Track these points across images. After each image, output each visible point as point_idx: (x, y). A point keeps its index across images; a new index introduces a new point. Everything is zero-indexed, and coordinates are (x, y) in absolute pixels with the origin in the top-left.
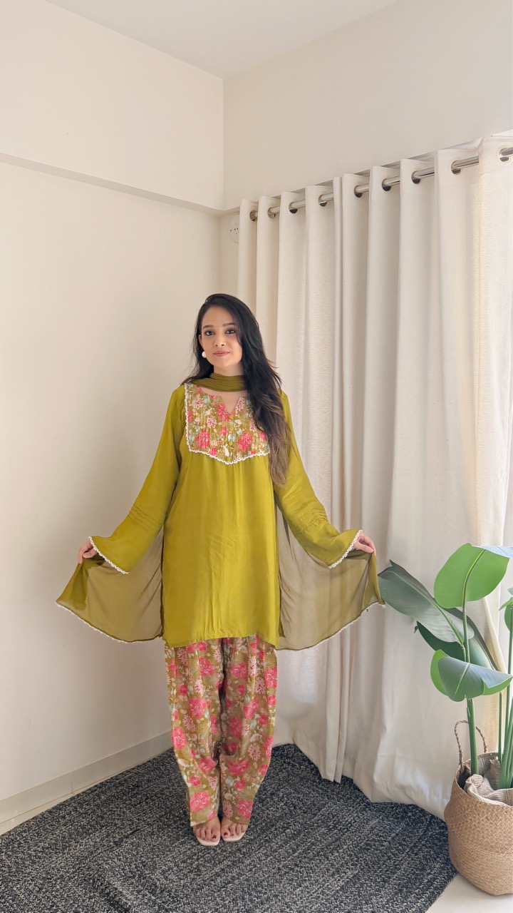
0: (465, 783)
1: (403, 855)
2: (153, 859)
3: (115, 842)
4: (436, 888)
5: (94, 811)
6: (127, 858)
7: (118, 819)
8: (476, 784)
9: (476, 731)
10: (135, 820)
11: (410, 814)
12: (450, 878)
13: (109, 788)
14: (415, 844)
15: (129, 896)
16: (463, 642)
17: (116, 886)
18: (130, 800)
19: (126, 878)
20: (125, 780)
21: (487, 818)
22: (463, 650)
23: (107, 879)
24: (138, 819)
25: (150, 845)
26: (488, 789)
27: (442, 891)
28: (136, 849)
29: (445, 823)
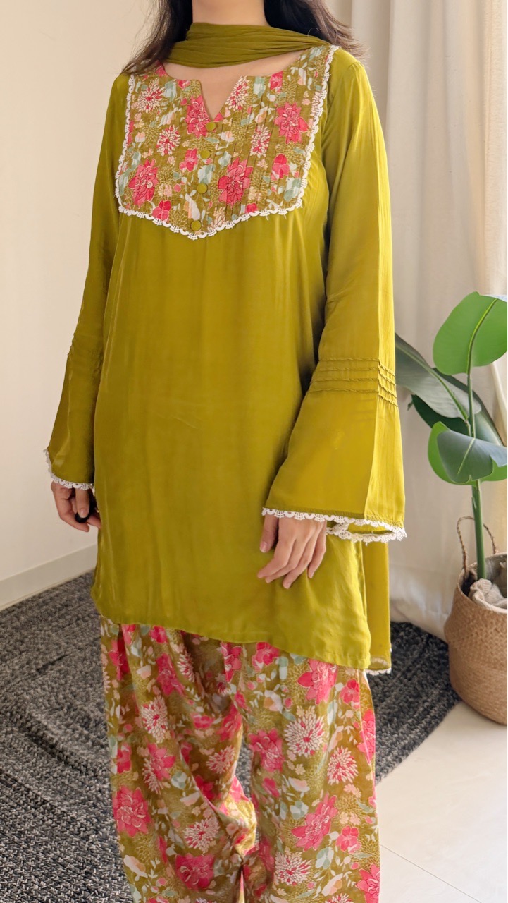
0: (469, 590)
3: (38, 670)
4: (434, 717)
6: (53, 688)
7: (42, 644)
9: (483, 530)
10: (63, 644)
11: (402, 634)
12: (450, 706)
16: (467, 417)
17: (39, 719)
19: (53, 711)
22: (467, 428)
23: (28, 712)
24: (67, 643)
25: (81, 672)
26: (498, 597)
27: (441, 720)
29: (444, 643)
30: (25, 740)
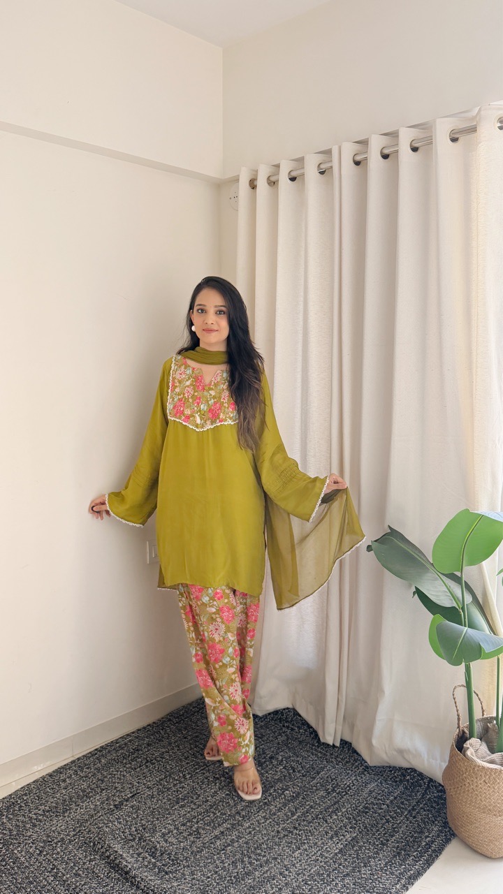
0: (463, 747)
1: (402, 818)
2: (153, 822)
3: (115, 806)
4: (434, 851)
5: (94, 775)
6: (127, 822)
7: (118, 783)
8: (476, 747)
9: (474, 695)
10: (135, 783)
11: (408, 777)
12: (448, 841)
13: (109, 752)
14: (413, 807)
15: (129, 860)
16: (461, 607)
17: (116, 849)
18: (130, 763)
19: (127, 841)
20: (126, 744)
21: (484, 781)
22: (461, 615)
23: (107, 842)
24: (138, 783)
25: (150, 808)
26: (486, 752)
27: (440, 853)
28: (137, 812)
29: (443, 786)
30: (105, 867)
